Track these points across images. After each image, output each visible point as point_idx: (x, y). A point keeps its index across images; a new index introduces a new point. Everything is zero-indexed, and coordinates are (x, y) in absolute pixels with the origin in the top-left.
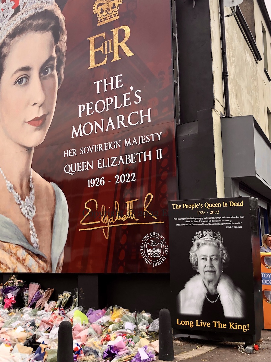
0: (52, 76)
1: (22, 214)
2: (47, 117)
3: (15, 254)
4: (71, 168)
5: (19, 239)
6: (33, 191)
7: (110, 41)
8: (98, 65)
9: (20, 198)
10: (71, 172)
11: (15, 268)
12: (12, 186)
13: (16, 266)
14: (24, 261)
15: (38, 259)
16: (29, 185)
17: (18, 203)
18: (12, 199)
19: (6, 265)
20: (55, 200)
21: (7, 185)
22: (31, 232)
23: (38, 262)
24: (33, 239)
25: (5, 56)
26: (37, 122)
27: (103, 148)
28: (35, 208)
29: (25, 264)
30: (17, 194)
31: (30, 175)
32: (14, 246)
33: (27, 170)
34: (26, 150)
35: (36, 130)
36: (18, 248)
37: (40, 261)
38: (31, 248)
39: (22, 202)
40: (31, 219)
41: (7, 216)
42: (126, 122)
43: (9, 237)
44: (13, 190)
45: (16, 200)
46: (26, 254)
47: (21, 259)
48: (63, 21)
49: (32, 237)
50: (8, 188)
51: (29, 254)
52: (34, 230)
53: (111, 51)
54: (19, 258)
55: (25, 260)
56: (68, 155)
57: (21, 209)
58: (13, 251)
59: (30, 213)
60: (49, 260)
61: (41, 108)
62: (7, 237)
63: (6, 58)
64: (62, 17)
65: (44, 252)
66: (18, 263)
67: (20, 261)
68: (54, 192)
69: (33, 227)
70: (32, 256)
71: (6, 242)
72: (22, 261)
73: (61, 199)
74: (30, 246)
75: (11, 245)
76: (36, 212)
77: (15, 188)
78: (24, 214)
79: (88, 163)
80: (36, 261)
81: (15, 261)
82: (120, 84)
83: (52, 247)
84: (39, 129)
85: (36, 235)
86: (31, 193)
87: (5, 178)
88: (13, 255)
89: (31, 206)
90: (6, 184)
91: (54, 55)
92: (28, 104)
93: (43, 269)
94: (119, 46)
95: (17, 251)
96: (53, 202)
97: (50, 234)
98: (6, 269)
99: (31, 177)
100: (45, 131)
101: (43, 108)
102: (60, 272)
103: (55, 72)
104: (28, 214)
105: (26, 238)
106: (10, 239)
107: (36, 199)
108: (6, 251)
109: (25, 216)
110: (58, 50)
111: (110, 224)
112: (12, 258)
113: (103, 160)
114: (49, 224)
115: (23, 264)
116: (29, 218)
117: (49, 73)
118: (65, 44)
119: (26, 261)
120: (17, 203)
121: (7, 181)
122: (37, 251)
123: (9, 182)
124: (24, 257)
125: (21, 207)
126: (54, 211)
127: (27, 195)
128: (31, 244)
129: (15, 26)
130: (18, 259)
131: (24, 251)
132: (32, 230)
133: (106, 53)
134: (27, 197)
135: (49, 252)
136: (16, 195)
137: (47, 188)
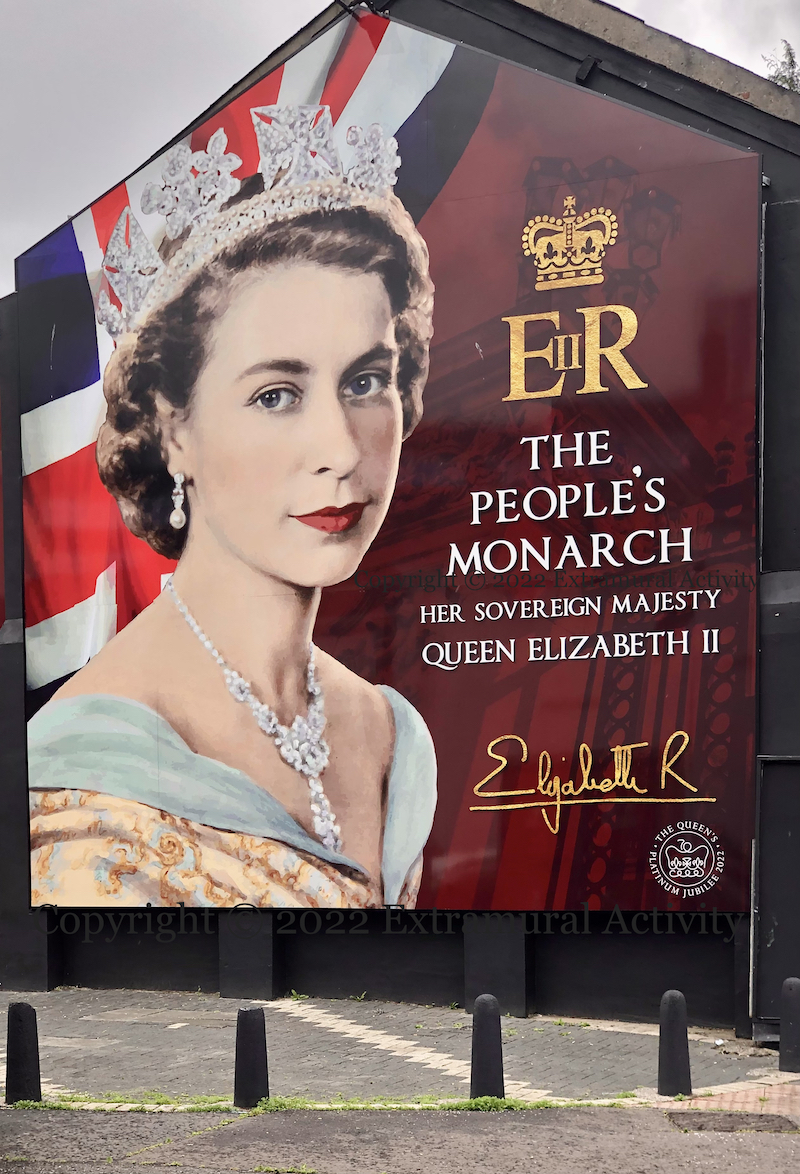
0: (386, 402)
1: (284, 760)
2: (367, 510)
3: (262, 862)
4: (444, 652)
5: (274, 825)
6: (320, 703)
7: (575, 338)
8: (534, 395)
9: (275, 720)
10: (444, 662)
11: (263, 897)
12: (248, 685)
13: (267, 892)
14: (292, 880)
15: (338, 875)
16: (305, 687)
17: (269, 730)
18: (247, 720)
19: (233, 888)
20: (393, 731)
21: (228, 681)
22: (315, 808)
23: (340, 884)
24: (324, 823)
25: (209, 316)
26: (330, 521)
27: (548, 609)
28: (327, 748)
29: (297, 888)
30: (265, 707)
31: (308, 661)
32: (258, 841)
33: (297, 647)
34: (293, 591)
35: (327, 541)
36: (271, 848)
37: (347, 881)
38: (314, 847)
39: (283, 730)
40: (316, 775)
41: (229, 763)
42: (617, 552)
43: (239, 819)
44: (251, 698)
45: (261, 723)
46: (299, 861)
47: (283, 873)
48: (420, 254)
49: (317, 820)
50: (233, 689)
51: (310, 862)
52: (326, 802)
53: (575, 364)
54: (276, 872)
55: (295, 878)
56: (437, 619)
57: (279, 747)
58: (256, 853)
59: (309, 759)
60: (375, 879)
61: (344, 482)
62: (231, 817)
63: (214, 323)
64: (415, 241)
65: (360, 857)
66: (271, 884)
67: (280, 880)
68: (391, 711)
69: (322, 796)
70: (319, 867)
71: (230, 831)
73: (411, 730)
74: (313, 843)
75: (247, 839)
76: (329, 758)
77: (256, 692)
78: (290, 760)
79: (499, 644)
80: (332, 879)
81: (262, 878)
82: (601, 455)
83: (385, 847)
84: (340, 541)
85: (333, 817)
86: (312, 708)
87: (220, 660)
88: (255, 863)
89: (314, 741)
90: (223, 678)
91: (391, 342)
92: (299, 466)
93: (358, 901)
94: (603, 357)
95: (269, 852)
96: (388, 734)
97: (376, 813)
98: (231, 899)
99: (312, 666)
100: (360, 546)
101: (352, 485)
102: (410, 906)
103: (393, 392)
104: (304, 762)
105: (299, 823)
106: (244, 822)
107: (329, 725)
108: (229, 854)
109: (292, 766)
110: (402, 333)
111: (563, 797)
112: (252, 872)
113: (548, 640)
114: (374, 790)
115: (291, 887)
116: (306, 770)
117: (372, 392)
118: (429, 321)
119: (299, 879)
120: (264, 732)
121: (227, 671)
122: (333, 855)
123: (235, 674)
124: (294, 870)
125: (278, 741)
126: (391, 758)
127: (300, 713)
128: (318, 839)
129: (246, 233)
130: (272, 874)
131: (294, 856)
132: (318, 802)
133: (561, 366)
134: (299, 718)
135: (374, 857)
136: (261, 711)
137: (366, 699)
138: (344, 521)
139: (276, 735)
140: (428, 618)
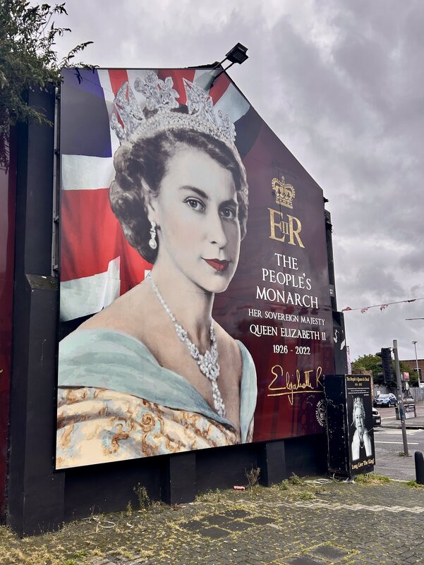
0: (235, 223)
1: (202, 372)
2: (230, 264)
3: (193, 425)
4: (257, 329)
5: (200, 405)
6: (215, 346)
7: (287, 224)
8: (277, 239)
9: (198, 352)
10: (257, 333)
11: (193, 444)
12: (186, 333)
13: (195, 442)
14: (206, 434)
15: (224, 429)
16: (210, 337)
17: (195, 357)
18: (186, 351)
19: (179, 441)
20: (242, 361)
21: (177, 330)
22: (214, 396)
23: (225, 433)
24: (218, 405)
26: (217, 265)
27: (285, 318)
28: (219, 367)
29: (208, 438)
30: (194, 345)
31: (210, 325)
32: (191, 414)
33: (206, 317)
34: (204, 292)
35: (216, 273)
36: (197, 417)
37: (228, 432)
38: (215, 416)
39: (201, 357)
40: (215, 380)
41: (178, 373)
42: (301, 301)
43: (182, 403)
44: (187, 340)
45: (192, 353)
46: (209, 424)
47: (202, 431)
48: (243, 171)
49: (215, 402)
50: (179, 335)
51: (213, 423)
52: (219, 393)
53: (287, 233)
54: (199, 430)
55: (207, 432)
56: (254, 315)
57: (199, 365)
58: (190, 421)
59: (212, 372)
60: (238, 430)
61: (222, 251)
62: (179, 401)
64: (242, 166)
65: (232, 421)
66: (197, 437)
67: (201, 434)
68: (241, 352)
69: (217, 390)
70: (216, 426)
71: (178, 410)
72: (203, 434)
73: (248, 361)
74: (214, 413)
75: (186, 413)
76: (220, 371)
77: (189, 337)
78: (204, 372)
79: (273, 329)
80: (222, 431)
81: (192, 434)
82: (295, 266)
83: (241, 414)
85: (221, 400)
86: (212, 347)
87: (174, 319)
88: (190, 426)
89: (214, 363)
90: (175, 328)
91: (236, 200)
92: (205, 237)
93: (232, 441)
94: (294, 234)
95: (195, 421)
96: (240, 362)
97: (237, 399)
98: (179, 448)
99: (212, 328)
100: (228, 279)
102: (251, 441)
103: (237, 220)
104: (210, 373)
105: (208, 404)
106: (185, 404)
107: (219, 356)
108: (177, 422)
109: (205, 375)
111: (295, 391)
112: (188, 431)
113: (286, 329)
114: (236, 388)
115: (205, 437)
116: (211, 377)
118: (247, 198)
119: (209, 433)
120: (193, 357)
121: (176, 325)
122: (223, 420)
123: (180, 327)
124: (206, 429)
125: (199, 363)
126: (242, 373)
127: (207, 349)
128: (216, 411)
130: (197, 431)
131: (206, 421)
132: (216, 393)
133: (284, 232)
134: (207, 352)
135: (237, 420)
136: (192, 347)
138: (222, 267)
139: (198, 359)
140: (251, 314)
